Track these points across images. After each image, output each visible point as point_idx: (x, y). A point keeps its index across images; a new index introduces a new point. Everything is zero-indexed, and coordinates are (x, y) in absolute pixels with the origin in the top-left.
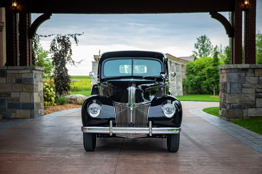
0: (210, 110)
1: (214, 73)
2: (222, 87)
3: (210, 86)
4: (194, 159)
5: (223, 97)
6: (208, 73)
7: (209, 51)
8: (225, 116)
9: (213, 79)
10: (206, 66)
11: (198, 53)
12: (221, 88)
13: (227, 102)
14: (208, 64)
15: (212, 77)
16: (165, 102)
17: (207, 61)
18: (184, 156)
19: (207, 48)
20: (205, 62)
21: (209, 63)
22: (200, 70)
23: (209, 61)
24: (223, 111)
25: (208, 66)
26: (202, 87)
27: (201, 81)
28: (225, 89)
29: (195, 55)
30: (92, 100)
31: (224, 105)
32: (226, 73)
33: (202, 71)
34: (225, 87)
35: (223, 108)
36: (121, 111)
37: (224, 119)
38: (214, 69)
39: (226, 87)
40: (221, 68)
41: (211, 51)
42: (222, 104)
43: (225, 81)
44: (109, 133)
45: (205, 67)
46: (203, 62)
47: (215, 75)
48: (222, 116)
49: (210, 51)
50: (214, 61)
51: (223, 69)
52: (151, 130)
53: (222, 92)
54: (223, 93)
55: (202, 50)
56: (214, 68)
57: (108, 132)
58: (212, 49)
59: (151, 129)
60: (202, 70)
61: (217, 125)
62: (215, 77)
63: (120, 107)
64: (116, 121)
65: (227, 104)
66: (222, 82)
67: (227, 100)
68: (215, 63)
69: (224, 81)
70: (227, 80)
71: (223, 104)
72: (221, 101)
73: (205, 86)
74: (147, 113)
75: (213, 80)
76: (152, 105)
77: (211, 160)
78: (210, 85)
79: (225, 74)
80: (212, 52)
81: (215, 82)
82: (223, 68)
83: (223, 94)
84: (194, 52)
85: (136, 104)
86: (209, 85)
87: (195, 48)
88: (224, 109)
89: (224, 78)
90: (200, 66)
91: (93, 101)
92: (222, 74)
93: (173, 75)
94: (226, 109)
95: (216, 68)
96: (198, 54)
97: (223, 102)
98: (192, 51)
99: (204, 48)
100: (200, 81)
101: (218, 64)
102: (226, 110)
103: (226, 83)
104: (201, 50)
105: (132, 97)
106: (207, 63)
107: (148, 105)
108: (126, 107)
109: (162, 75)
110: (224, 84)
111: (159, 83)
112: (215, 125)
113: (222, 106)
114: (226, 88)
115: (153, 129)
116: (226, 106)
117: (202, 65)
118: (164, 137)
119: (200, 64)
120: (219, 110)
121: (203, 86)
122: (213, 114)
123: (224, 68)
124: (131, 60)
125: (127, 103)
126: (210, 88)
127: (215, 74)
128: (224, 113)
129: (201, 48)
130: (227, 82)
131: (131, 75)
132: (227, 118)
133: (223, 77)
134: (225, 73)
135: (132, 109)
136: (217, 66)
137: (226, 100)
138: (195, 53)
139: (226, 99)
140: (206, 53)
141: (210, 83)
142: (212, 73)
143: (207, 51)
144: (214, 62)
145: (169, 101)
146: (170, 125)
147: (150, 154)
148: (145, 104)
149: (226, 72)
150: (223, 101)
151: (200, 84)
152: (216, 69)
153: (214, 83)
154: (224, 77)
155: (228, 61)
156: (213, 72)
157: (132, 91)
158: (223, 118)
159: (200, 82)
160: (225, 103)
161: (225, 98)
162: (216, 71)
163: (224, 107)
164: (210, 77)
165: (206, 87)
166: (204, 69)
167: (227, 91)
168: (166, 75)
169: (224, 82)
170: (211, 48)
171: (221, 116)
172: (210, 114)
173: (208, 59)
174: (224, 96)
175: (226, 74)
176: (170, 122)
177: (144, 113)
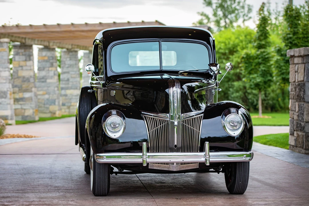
0: (266, 138)
1: (260, 64)
2: (296, 90)
3: (249, 94)
4: (274, 200)
5: (297, 109)
6: (246, 63)
7: (236, 12)
8: (303, 145)
9: (258, 76)
10: (239, 48)
11: (211, 16)
12: (293, 93)
13: (306, 119)
14: (244, 43)
15: (256, 73)
16: (226, 111)
17: (242, 36)
18: (258, 198)
19: (231, 4)
20: (236, 38)
21: (246, 41)
22: (226, 57)
23: (246, 36)
24: (298, 136)
25: (243, 49)
26: (232, 96)
27: (230, 83)
28: (302, 95)
29: (205, 21)
30: (110, 111)
31: (300, 124)
32: (303, 63)
33: (230, 59)
34: (300, 90)
35: (297, 131)
36: (157, 127)
37: (299, 152)
38: (258, 55)
39: (303, 90)
40: (292, 54)
41: (242, 12)
42: (295, 123)
43: (302, 79)
44: (141, 162)
45: (237, 51)
46: (233, 38)
47: (262, 68)
48: (296, 147)
49: (239, 11)
50: (259, 37)
51: (296, 57)
52: (208, 156)
53: (295, 101)
54: (297, 101)
55: (221, 10)
56: (258, 53)
57: (140, 160)
58: (243, 7)
59: (209, 154)
60: (231, 56)
61: (291, 160)
62: (261, 73)
63: (156, 120)
64: (149, 144)
65: (307, 122)
66: (295, 82)
67: (306, 114)
68: (261, 40)
69: (299, 80)
70: (305, 78)
71: (297, 123)
72: (293, 118)
73: (238, 94)
74: (199, 130)
75: (259, 80)
76: (205, 117)
77: (302, 201)
78: (249, 91)
79: (300, 66)
80: (244, 15)
81: (261, 84)
82: (296, 55)
83: (297, 104)
84: (202, 14)
85: (182, 115)
86: (246, 92)
87: (205, 6)
88: (300, 133)
89: (298, 74)
90: (225, 49)
91: (111, 113)
92: (295, 66)
93: (228, 67)
94: (304, 132)
95: (264, 52)
96: (211, 20)
97: (298, 120)
98: (198, 13)
99: (226, 6)
100: (228, 81)
101: (267, 44)
102: (304, 134)
103: (302, 82)
104: (219, 9)
105: (176, 104)
106: (242, 41)
107: (200, 117)
108: (166, 121)
109: (211, 67)
110: (299, 85)
111: (208, 81)
112: (286, 160)
113: (295, 127)
114: (302, 93)
115: (211, 154)
116: (304, 127)
117: (230, 46)
118: (221, 172)
119: (226, 45)
120: (290, 136)
121: (233, 93)
122: (275, 145)
123: (300, 55)
124: (158, 42)
125: (168, 115)
126: (250, 97)
127: (261, 66)
128: (300, 140)
129: (218, 5)
130: (305, 80)
131: (158, 69)
132: (305, 149)
133: (296, 72)
134: (299, 64)
135: (176, 123)
136: (265, 48)
137: (303, 116)
138: (204, 18)
139: (303, 114)
140: (229, 16)
141: (251, 85)
142: (254, 64)
143: (233, 12)
144: (259, 39)
145: (233, 110)
146: (235, 148)
147: (203, 197)
148: (196, 115)
149: (303, 61)
150: (297, 117)
151: (227, 89)
152: (265, 54)
153: (260, 87)
154: (299, 71)
155: (291, 38)
156: (256, 61)
157: (176, 95)
158: (297, 151)
159: (226, 85)
160: (301, 121)
161: (301, 111)
162: (263, 60)
163: (300, 128)
164: (250, 73)
165: (240, 97)
166: (236, 55)
167: (305, 98)
168: (218, 68)
169: (298, 82)
170: (241, 4)
171: (293, 148)
172: (270, 145)
173: (243, 32)
174: (299, 108)
175: (303, 65)
176: (234, 145)
177: (194, 130)
